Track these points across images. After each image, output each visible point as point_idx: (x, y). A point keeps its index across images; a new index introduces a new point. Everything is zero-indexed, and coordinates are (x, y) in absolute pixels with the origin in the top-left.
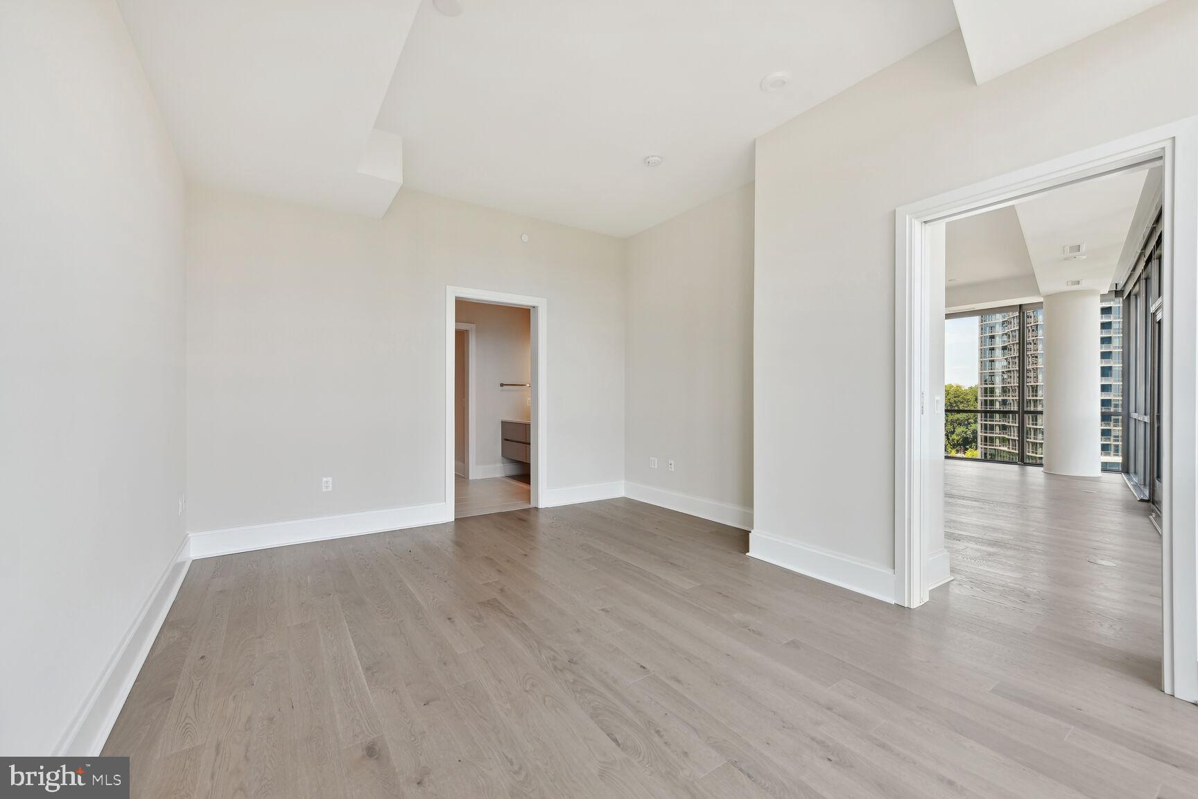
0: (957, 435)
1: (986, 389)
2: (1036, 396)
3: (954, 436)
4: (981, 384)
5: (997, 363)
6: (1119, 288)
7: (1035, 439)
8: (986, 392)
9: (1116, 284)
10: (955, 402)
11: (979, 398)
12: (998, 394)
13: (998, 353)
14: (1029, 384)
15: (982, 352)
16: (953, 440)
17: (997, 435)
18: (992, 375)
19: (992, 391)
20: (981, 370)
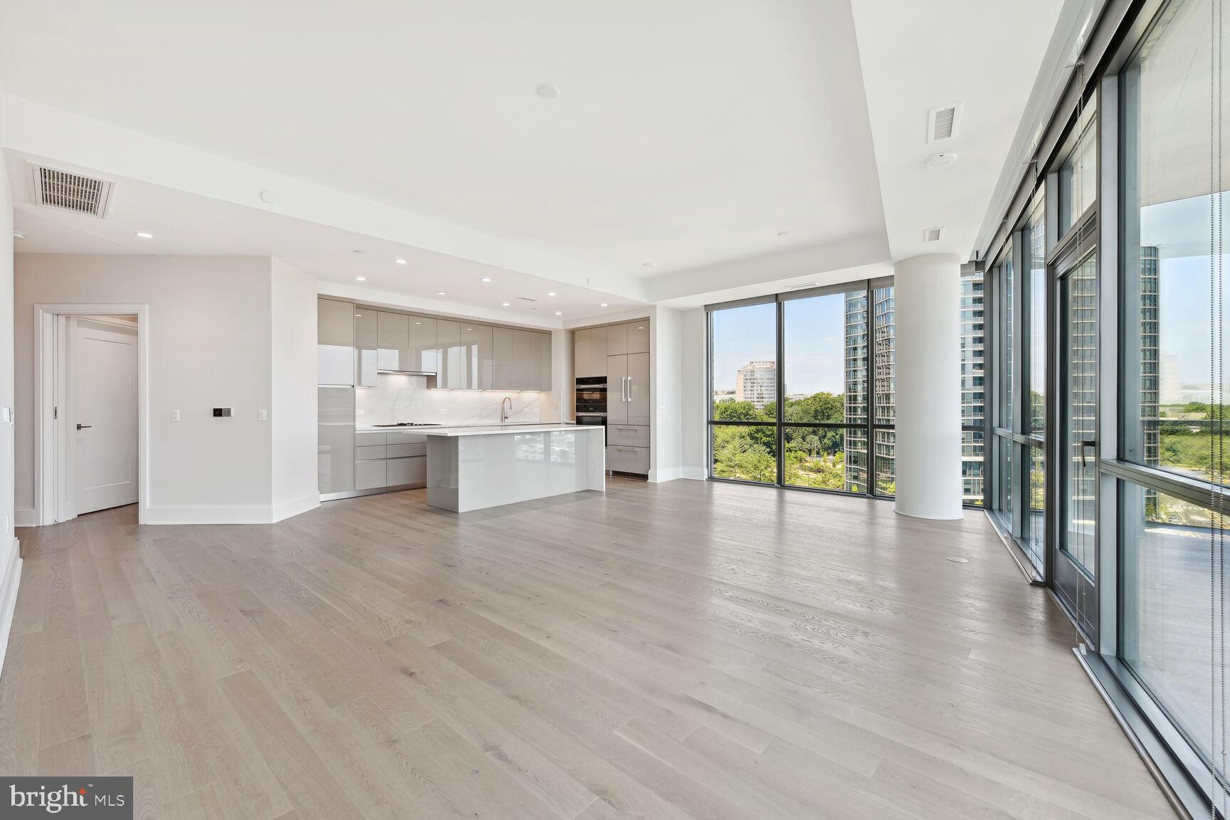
0: (828, 439)
1: (850, 396)
2: (889, 403)
3: (826, 440)
4: (847, 392)
5: (859, 373)
6: (980, 259)
7: (888, 442)
8: (850, 400)
9: (977, 252)
10: (825, 409)
11: (845, 405)
12: (859, 401)
13: (860, 363)
14: (884, 392)
15: (847, 362)
16: (825, 444)
17: (859, 439)
18: (855, 384)
19: (855, 397)
20: (847, 379)
